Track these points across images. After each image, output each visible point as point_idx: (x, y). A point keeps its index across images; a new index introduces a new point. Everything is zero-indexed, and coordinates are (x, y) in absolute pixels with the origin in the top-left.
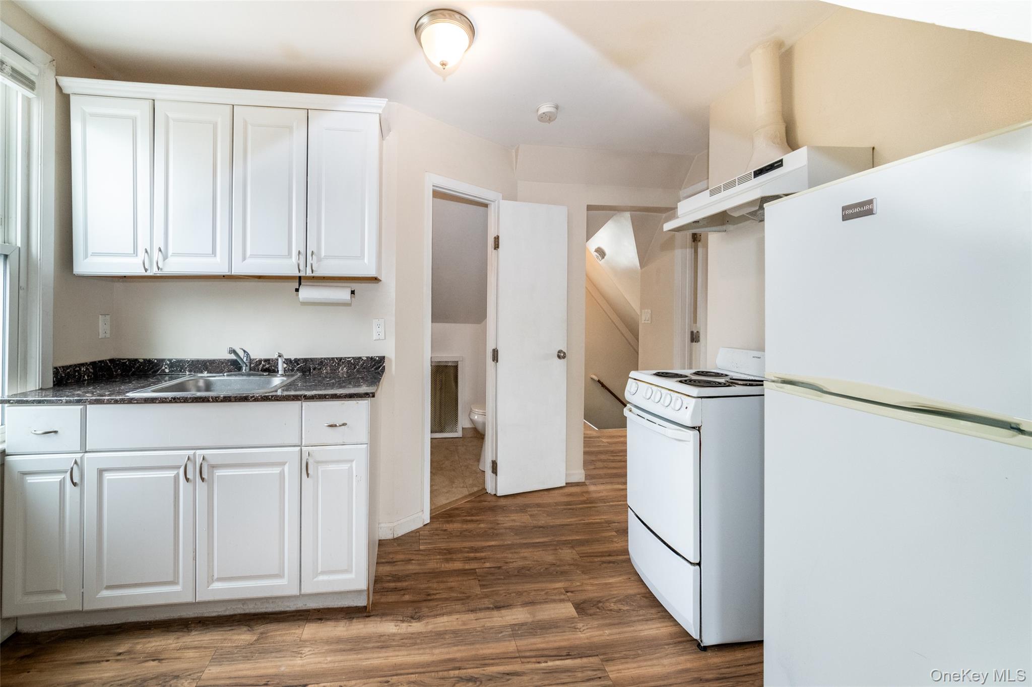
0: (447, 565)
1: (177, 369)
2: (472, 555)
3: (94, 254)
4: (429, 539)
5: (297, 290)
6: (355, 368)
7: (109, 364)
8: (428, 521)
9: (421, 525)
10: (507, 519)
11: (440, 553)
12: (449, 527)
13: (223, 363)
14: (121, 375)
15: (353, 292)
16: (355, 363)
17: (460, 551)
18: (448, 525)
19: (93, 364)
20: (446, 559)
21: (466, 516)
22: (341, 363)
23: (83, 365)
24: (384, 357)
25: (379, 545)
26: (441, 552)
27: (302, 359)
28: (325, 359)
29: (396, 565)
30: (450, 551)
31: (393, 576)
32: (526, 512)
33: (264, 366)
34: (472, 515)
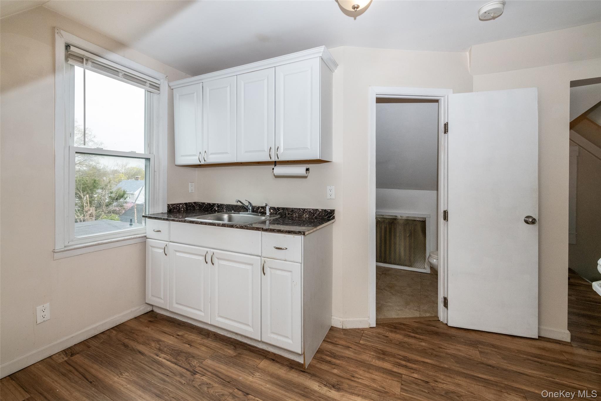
0: (377, 362)
1: (220, 209)
2: (404, 363)
3: (182, 156)
4: (369, 338)
5: (273, 169)
6: (314, 216)
7: (194, 204)
8: (375, 325)
9: (367, 326)
10: (452, 347)
11: (375, 351)
12: (392, 335)
13: (241, 207)
14: (199, 209)
15: (307, 170)
16: (314, 212)
17: (394, 356)
18: (390, 334)
19: (186, 204)
20: (379, 357)
21: (410, 332)
22: (305, 212)
23: (181, 204)
24: (334, 210)
25: (330, 329)
26: (377, 350)
27: (281, 208)
28: (295, 209)
29: (337, 347)
30: (384, 353)
31: (331, 353)
32: (477, 347)
33: (261, 210)
34: (417, 333)
